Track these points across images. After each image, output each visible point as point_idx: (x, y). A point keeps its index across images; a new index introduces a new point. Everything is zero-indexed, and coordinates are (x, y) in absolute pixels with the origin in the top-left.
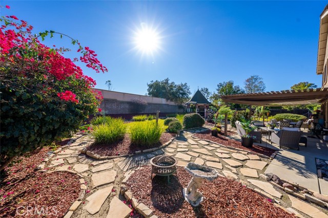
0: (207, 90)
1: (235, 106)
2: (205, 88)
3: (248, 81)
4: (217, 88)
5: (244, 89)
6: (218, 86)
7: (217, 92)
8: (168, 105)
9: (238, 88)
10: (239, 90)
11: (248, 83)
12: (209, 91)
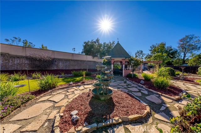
0: (142, 52)
1: (167, 63)
2: (141, 50)
3: (181, 41)
4: (150, 49)
5: (177, 48)
6: (151, 47)
7: (149, 53)
8: (94, 62)
9: (170, 48)
10: (171, 50)
11: (182, 43)
12: (144, 53)
